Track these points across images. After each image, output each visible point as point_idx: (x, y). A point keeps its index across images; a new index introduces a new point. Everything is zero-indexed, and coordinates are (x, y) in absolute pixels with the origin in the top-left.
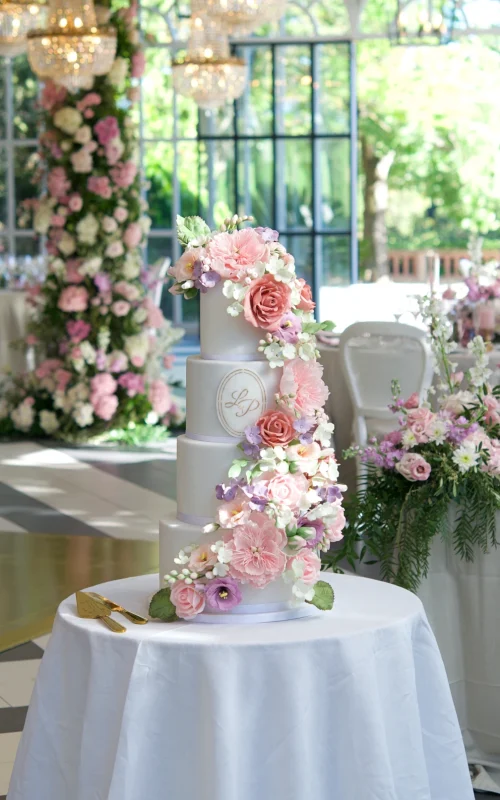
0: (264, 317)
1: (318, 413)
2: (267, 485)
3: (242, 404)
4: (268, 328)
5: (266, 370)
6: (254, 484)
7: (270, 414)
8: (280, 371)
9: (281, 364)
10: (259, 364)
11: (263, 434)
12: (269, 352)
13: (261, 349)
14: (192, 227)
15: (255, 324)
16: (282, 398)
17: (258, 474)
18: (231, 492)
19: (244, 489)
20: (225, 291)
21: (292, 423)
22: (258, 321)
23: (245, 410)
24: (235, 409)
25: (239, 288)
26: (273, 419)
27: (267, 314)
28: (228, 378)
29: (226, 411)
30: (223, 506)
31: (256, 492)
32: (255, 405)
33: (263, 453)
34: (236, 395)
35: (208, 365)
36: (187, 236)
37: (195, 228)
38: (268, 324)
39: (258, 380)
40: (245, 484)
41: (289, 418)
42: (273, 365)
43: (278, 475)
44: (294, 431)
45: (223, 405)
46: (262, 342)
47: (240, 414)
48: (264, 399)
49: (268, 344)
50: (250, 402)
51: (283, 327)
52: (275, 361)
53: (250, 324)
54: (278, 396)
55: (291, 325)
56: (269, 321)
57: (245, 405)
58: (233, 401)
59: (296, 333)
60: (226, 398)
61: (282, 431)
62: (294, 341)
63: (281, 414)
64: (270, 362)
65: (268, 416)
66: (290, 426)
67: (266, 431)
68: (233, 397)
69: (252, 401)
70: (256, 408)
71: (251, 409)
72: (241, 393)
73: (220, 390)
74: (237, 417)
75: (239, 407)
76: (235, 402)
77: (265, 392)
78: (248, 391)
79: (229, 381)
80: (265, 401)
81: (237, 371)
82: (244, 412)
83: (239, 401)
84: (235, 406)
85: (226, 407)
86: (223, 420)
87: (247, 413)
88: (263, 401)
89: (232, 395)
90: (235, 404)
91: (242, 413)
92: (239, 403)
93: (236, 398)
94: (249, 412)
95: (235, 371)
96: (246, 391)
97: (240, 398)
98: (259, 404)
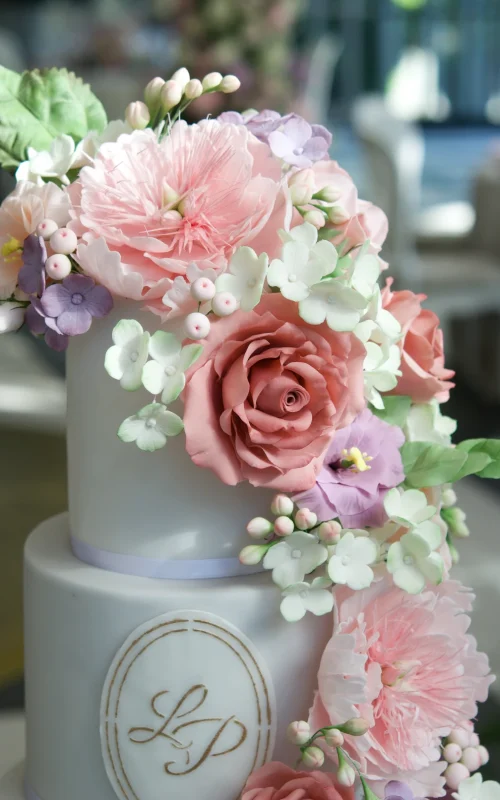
0: (258, 450)
1: (453, 750)
3: (183, 737)
4: (278, 482)
5: (270, 621)
7: (277, 781)
10: (247, 597)
12: (281, 562)
13: (252, 554)
14: (44, 105)
15: (230, 476)
20: (114, 362)
22: (239, 464)
23: (196, 753)
24: (162, 749)
25: (167, 348)
27: (273, 441)
29: (133, 753)
32: (231, 736)
35: (76, 595)
36: (25, 136)
37: (55, 110)
38: (273, 472)
39: (241, 651)
46: (259, 525)
47: (179, 765)
48: (265, 714)
49: (273, 538)
50: (216, 726)
51: (336, 466)
52: (301, 591)
53: (211, 473)
54: (304, 730)
55: (361, 465)
56: (276, 461)
57: (199, 737)
58: (157, 724)
59: (382, 489)
60: (131, 711)
62: (371, 520)
63: (316, 785)
64: (284, 597)
65: (270, 790)
68: (155, 711)
69: (220, 724)
70: (234, 748)
71: (216, 749)
72: (183, 699)
73: (112, 682)
74: (169, 776)
75: (176, 744)
76: (163, 728)
77: (266, 691)
78: (206, 692)
79: (140, 657)
80: (269, 723)
81: (166, 624)
82: (193, 763)
83: (175, 723)
84: (160, 739)
85: (131, 740)
86: (123, 781)
87: (205, 763)
88: (260, 720)
89: (152, 705)
90: (160, 733)
91: (188, 762)
92: (175, 731)
93: (167, 715)
94: (209, 759)
95: (161, 625)
96: (198, 694)
97: (179, 713)
98: (245, 733)
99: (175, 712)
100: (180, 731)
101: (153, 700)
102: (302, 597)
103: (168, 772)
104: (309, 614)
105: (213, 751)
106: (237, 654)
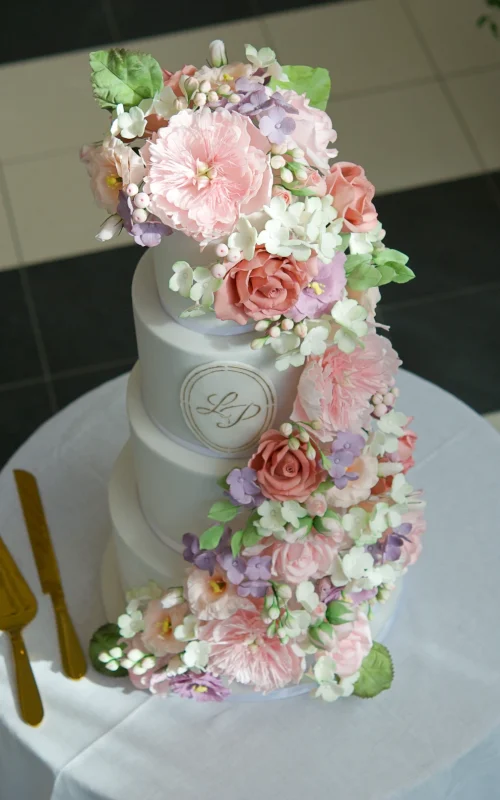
2: (268, 552)
3: (226, 413)
11: (262, 480)
14: (124, 70)
23: (234, 418)
24: (215, 417)
29: (199, 417)
31: (250, 571)
32: (252, 410)
33: (263, 509)
34: (215, 400)
36: (114, 93)
37: (130, 74)
39: (255, 376)
45: (194, 412)
47: (224, 422)
48: (270, 400)
50: (244, 408)
54: (287, 429)
57: (236, 413)
58: (211, 407)
60: (197, 400)
61: (299, 473)
66: (314, 464)
67: (268, 476)
68: (210, 402)
69: (246, 407)
70: (254, 416)
71: (244, 417)
72: (225, 397)
73: (185, 387)
74: (219, 427)
75: (222, 416)
76: (215, 409)
77: (270, 390)
78: (237, 395)
80: (273, 403)
82: (233, 422)
83: (221, 407)
84: (213, 414)
87: (238, 423)
88: (268, 402)
89: (208, 399)
90: (213, 411)
91: (229, 423)
92: (221, 411)
93: (217, 403)
94: (241, 421)
95: (211, 368)
96: (233, 396)
97: (223, 403)
98: (260, 409)
99: (221, 403)
100: (224, 410)
101: (209, 397)
102: (287, 359)
104: (291, 367)
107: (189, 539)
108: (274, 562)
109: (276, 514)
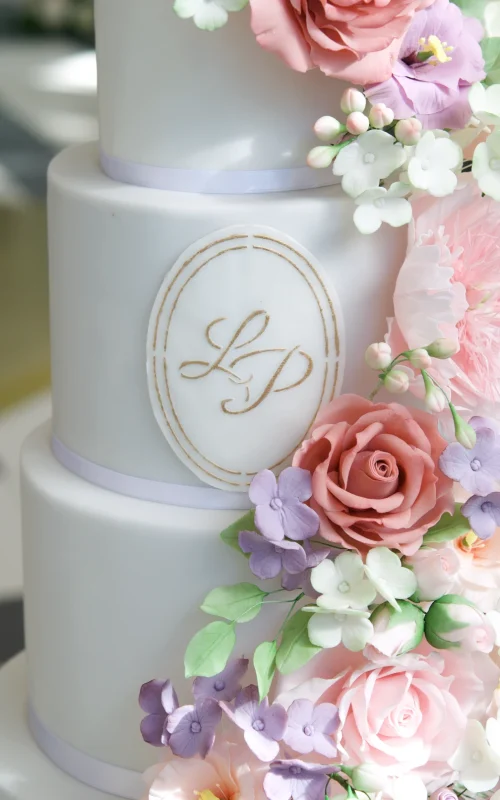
0: (333, 30)
2: (333, 696)
3: (241, 370)
4: (352, 71)
5: (341, 234)
6: (284, 699)
7: (352, 415)
8: (396, 242)
9: (400, 214)
10: (312, 210)
11: (324, 500)
12: (352, 166)
13: (321, 156)
15: (299, 61)
16: (403, 355)
17: (297, 659)
18: (195, 723)
19: (243, 718)
21: (437, 451)
22: (309, 45)
23: (257, 388)
24: (218, 386)
26: (363, 439)
27: (348, 17)
28: (191, 268)
29: (184, 391)
30: (168, 770)
31: (292, 734)
32: (295, 369)
33: (324, 575)
34: (222, 336)
35: (115, 213)
38: (348, 56)
40: (252, 692)
41: (428, 429)
42: (368, 219)
43: (380, 663)
44: (446, 482)
45: (174, 373)
46: (328, 124)
47: (237, 405)
48: (332, 344)
49: (347, 136)
50: (279, 358)
51: (409, 60)
52: (376, 200)
53: (278, 57)
54: (384, 352)
55: (441, 56)
56: (351, 43)
57: (257, 371)
58: (212, 356)
59: (463, 85)
60: (183, 343)
61: (401, 486)
62: (451, 120)
63: (396, 417)
64: (357, 206)
65: (344, 424)
66: (432, 464)
67: (336, 490)
68: (210, 342)
69: (283, 356)
70: (299, 383)
71: (279, 384)
72: (243, 326)
73: (161, 311)
74: (226, 415)
75: (234, 380)
76: (219, 361)
77: (334, 318)
78: (267, 319)
79: (194, 279)
80: (338, 354)
81: (222, 241)
82: (254, 398)
83: (233, 355)
84: (216, 374)
85: (184, 376)
86: (173, 423)
87: (265, 400)
88: (327, 351)
89: (207, 334)
90: (216, 367)
91: (247, 400)
92: (233, 364)
93: (223, 346)
94: (271, 395)
95: (217, 243)
96: (260, 320)
97: (237, 343)
98: (310, 366)
99: (232, 343)
100: (238, 363)
101: (208, 328)
102: (377, 206)
103: (225, 410)
104: (385, 226)
105: (276, 386)
106: (302, 274)
107: (150, 693)
108: (343, 716)
109: (354, 584)
